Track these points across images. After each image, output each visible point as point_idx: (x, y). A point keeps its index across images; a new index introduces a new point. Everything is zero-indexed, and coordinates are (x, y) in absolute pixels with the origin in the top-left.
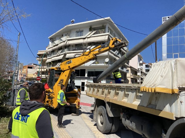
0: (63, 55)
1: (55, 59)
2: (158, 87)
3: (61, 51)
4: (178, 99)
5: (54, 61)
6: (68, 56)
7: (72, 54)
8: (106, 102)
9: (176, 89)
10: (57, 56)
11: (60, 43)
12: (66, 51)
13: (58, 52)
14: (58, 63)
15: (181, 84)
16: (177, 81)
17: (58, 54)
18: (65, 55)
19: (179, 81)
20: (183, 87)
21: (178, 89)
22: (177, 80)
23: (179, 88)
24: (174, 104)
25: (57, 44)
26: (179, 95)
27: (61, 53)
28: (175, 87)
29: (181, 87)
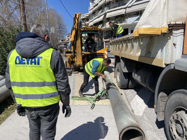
0: (103, 16)
1: (96, 21)
2: (141, 27)
3: (101, 11)
4: (169, 40)
5: (96, 23)
6: (108, 15)
7: (112, 12)
8: (120, 58)
9: (165, 27)
10: (98, 18)
11: (99, 2)
12: (106, 10)
13: (98, 12)
14: (100, 26)
15: (173, 19)
16: (168, 16)
17: (98, 15)
18: (105, 14)
19: (169, 16)
20: (177, 23)
21: (167, 26)
22: (168, 14)
23: (169, 25)
24: (165, 47)
25: (96, 3)
26: (172, 35)
27: (101, 13)
28: (165, 24)
29: (174, 23)
